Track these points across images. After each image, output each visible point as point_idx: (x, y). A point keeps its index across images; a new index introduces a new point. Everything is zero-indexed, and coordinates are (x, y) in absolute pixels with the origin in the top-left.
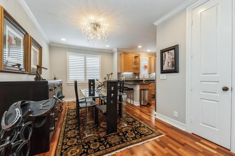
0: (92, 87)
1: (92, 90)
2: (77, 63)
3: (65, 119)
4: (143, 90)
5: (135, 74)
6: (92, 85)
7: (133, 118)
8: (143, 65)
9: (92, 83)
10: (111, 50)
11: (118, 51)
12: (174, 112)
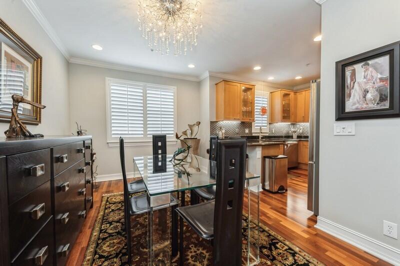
0: (160, 152)
1: (160, 159)
2: (128, 98)
3: (94, 234)
4: (269, 157)
5: (243, 123)
6: (160, 148)
7: (264, 231)
8: (260, 108)
9: (159, 143)
10: (197, 77)
11: (212, 77)
12: (384, 221)
